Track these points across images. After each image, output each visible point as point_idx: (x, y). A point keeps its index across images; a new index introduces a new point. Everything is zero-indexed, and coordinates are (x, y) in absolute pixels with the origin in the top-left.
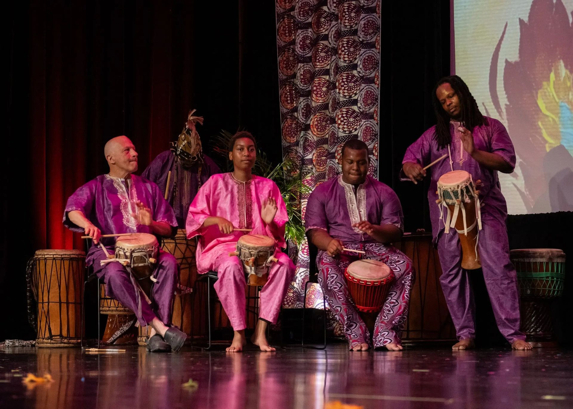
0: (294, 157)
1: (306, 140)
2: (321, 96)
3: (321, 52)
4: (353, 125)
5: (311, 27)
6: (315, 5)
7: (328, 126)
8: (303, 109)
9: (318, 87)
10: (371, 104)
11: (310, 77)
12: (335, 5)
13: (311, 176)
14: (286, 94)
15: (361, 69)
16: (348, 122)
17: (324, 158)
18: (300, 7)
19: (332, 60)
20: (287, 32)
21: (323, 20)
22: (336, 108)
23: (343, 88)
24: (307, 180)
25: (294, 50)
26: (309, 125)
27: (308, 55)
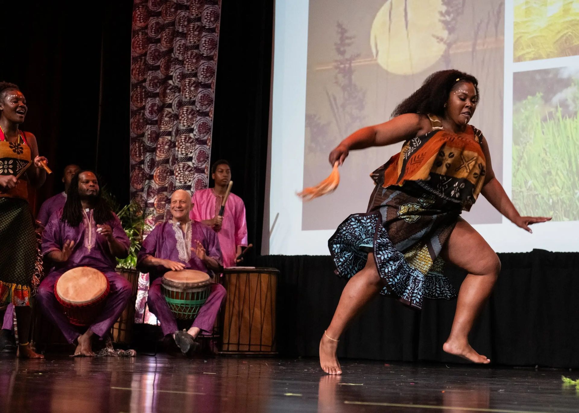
0: (139, 201)
1: (150, 187)
2: (163, 153)
3: (165, 117)
4: (187, 177)
5: (158, 96)
6: (162, 79)
7: (168, 177)
8: (148, 162)
9: (162, 145)
10: (203, 161)
11: (156, 137)
12: (179, 80)
13: (152, 217)
14: (135, 149)
15: (196, 132)
16: (184, 174)
17: (163, 203)
18: (150, 80)
19: (174, 124)
20: (139, 99)
21: (168, 91)
22: (175, 163)
23: (181, 147)
24: (148, 220)
25: (144, 114)
26: (153, 175)
27: (155, 119)
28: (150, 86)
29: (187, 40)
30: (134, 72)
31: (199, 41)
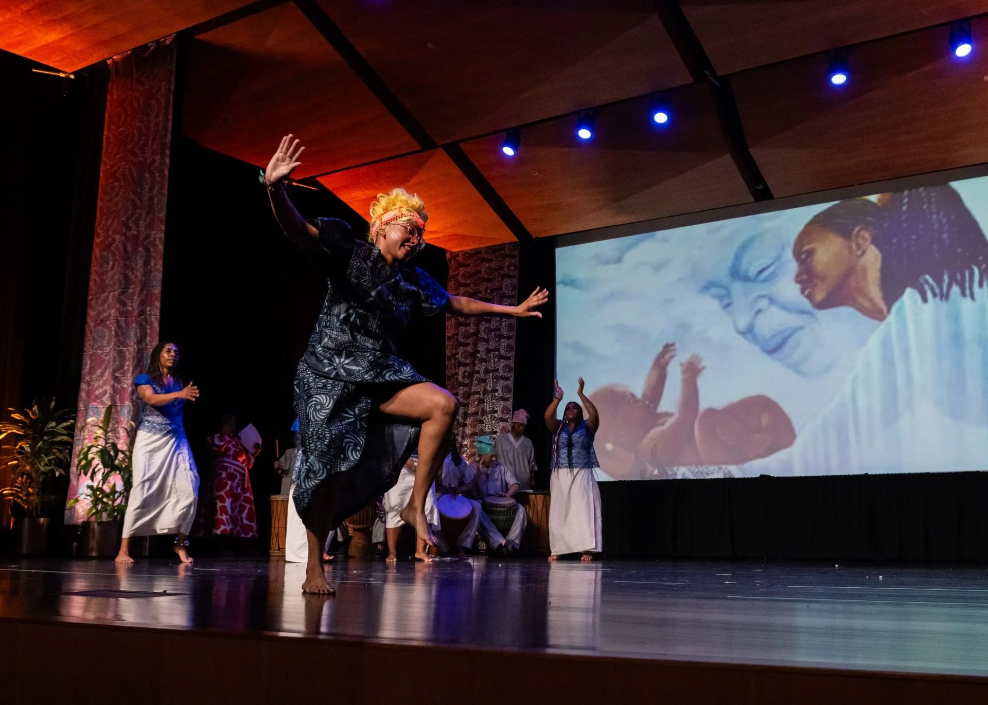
1: (464, 432)
2: (474, 407)
3: (475, 381)
4: (494, 425)
5: (469, 366)
6: (472, 353)
7: (478, 425)
9: (473, 402)
10: (506, 413)
12: (485, 353)
15: (500, 392)
16: (491, 423)
18: (462, 353)
19: (482, 386)
20: (453, 366)
21: (477, 362)
22: (484, 415)
23: (488, 403)
25: (457, 379)
26: (466, 424)
27: (467, 382)
28: (462, 357)
29: (490, 324)
30: (449, 347)
31: (500, 325)
